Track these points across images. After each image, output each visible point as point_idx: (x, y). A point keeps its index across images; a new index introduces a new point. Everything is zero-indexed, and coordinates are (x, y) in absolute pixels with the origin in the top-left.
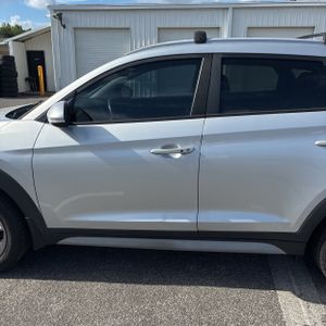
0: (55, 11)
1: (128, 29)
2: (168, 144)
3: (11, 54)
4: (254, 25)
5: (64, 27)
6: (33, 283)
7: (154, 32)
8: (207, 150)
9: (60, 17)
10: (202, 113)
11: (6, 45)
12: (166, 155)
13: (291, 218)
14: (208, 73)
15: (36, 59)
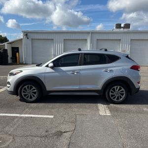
0: (25, 33)
1: (52, 39)
2: (74, 71)
3: (6, 48)
4: (99, 39)
5: (28, 38)
6: (43, 104)
7: (63, 41)
8: (81, 72)
9: (26, 35)
10: (80, 65)
11: (4, 45)
12: (73, 73)
13: (99, 86)
14: (81, 57)
15: (15, 50)
